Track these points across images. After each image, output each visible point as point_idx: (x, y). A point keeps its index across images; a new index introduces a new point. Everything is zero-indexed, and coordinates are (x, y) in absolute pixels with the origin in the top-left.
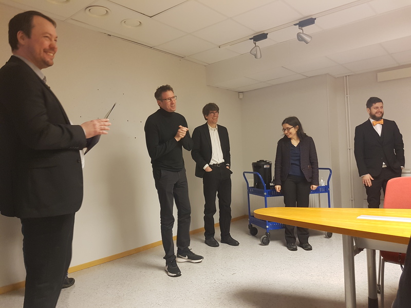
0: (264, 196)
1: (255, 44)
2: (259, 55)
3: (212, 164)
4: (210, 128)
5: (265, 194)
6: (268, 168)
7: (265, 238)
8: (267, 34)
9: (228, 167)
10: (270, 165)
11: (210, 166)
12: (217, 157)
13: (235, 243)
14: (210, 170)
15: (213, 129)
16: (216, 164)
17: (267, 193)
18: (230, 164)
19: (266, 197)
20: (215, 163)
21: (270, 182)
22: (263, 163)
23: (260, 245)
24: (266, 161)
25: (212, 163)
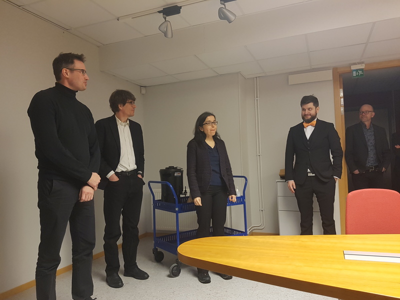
0: (175, 212)
1: (165, 18)
2: (169, 35)
3: (120, 171)
4: (119, 122)
5: (177, 209)
6: (179, 176)
7: (175, 268)
8: (181, 7)
9: (140, 176)
10: (182, 172)
11: (117, 174)
12: (127, 162)
13: (143, 276)
14: (116, 179)
15: (124, 124)
16: (126, 172)
17: (179, 209)
18: (143, 172)
19: (177, 213)
20: (124, 170)
21: (181, 193)
22: (173, 170)
23: (169, 276)
24: (176, 168)
25: (120, 169)
